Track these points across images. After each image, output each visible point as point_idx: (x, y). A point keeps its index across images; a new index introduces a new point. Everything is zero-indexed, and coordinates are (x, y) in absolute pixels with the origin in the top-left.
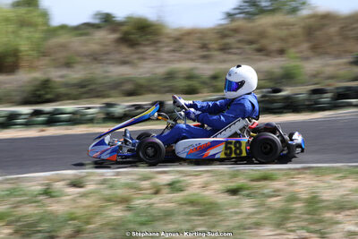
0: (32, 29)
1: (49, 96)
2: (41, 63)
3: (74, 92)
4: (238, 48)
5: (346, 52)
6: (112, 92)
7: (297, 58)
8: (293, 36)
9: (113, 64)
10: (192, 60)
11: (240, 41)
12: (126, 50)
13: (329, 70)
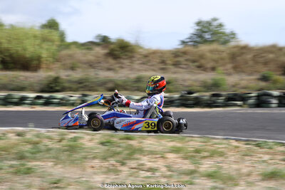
0: (50, 44)
1: (57, 88)
2: (54, 66)
3: (74, 86)
4: (185, 65)
5: (256, 71)
6: (99, 88)
7: (224, 73)
8: (222, 59)
9: (101, 69)
10: (154, 70)
11: (187, 60)
12: (111, 61)
13: (244, 83)
